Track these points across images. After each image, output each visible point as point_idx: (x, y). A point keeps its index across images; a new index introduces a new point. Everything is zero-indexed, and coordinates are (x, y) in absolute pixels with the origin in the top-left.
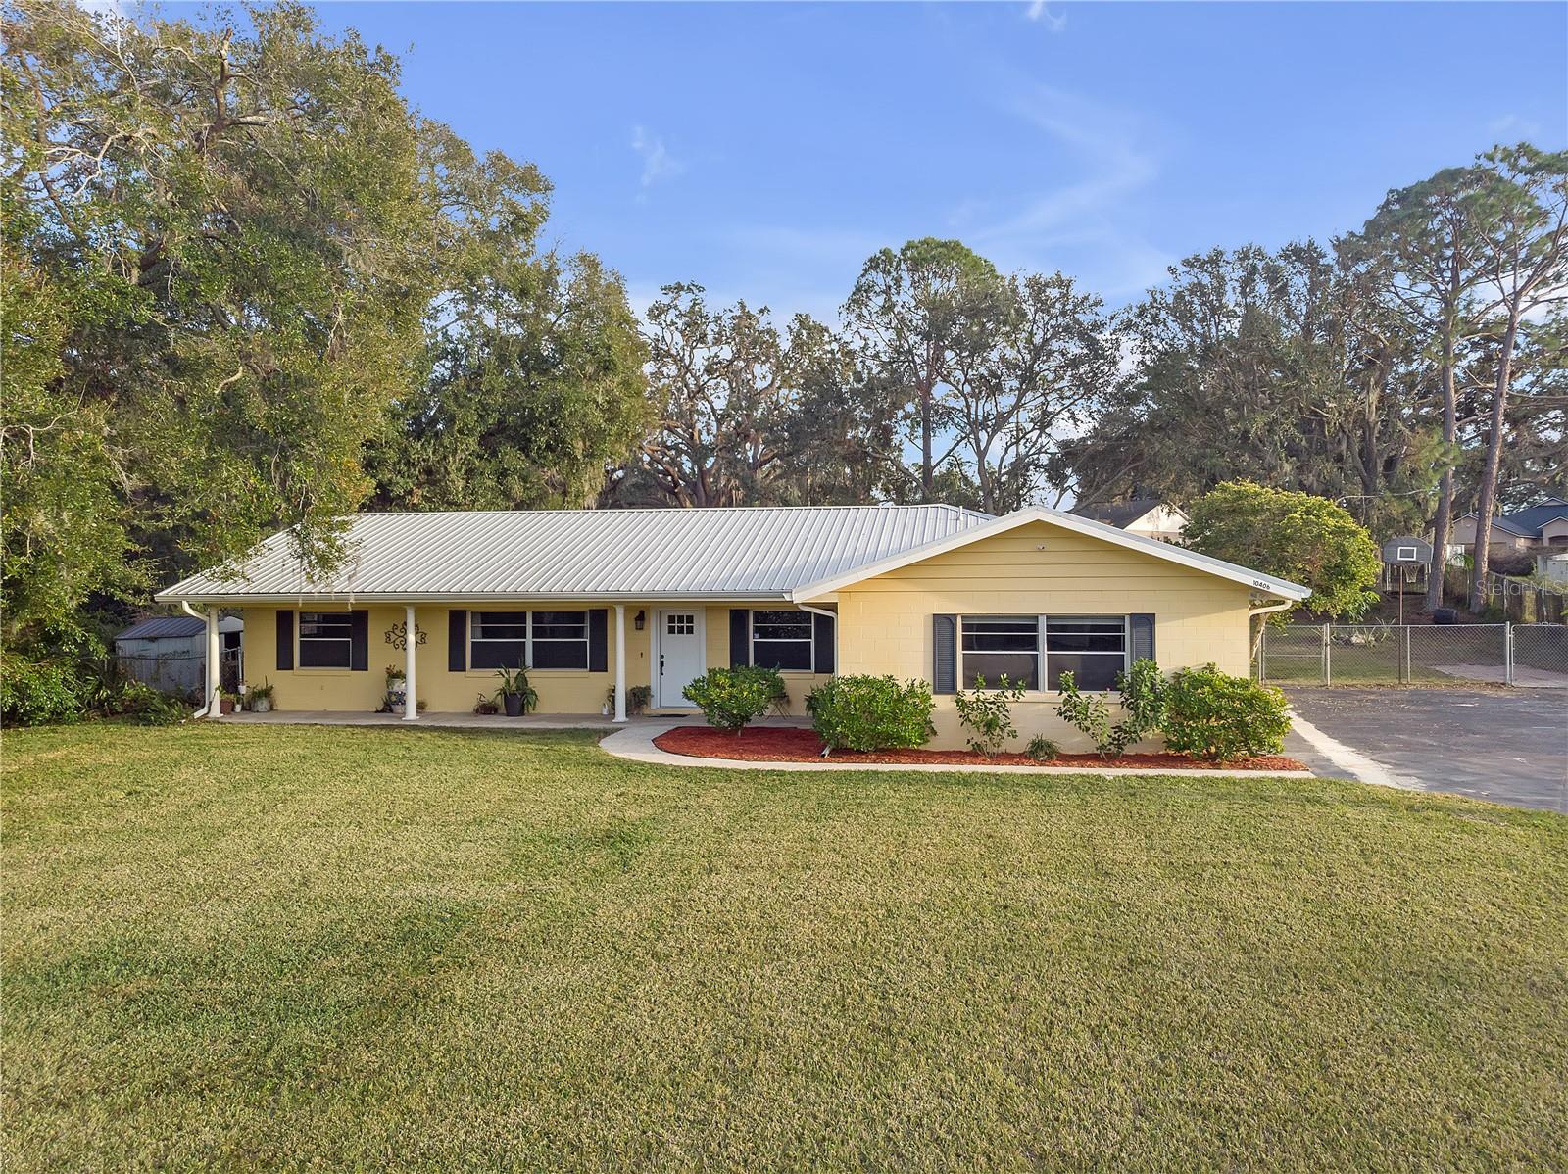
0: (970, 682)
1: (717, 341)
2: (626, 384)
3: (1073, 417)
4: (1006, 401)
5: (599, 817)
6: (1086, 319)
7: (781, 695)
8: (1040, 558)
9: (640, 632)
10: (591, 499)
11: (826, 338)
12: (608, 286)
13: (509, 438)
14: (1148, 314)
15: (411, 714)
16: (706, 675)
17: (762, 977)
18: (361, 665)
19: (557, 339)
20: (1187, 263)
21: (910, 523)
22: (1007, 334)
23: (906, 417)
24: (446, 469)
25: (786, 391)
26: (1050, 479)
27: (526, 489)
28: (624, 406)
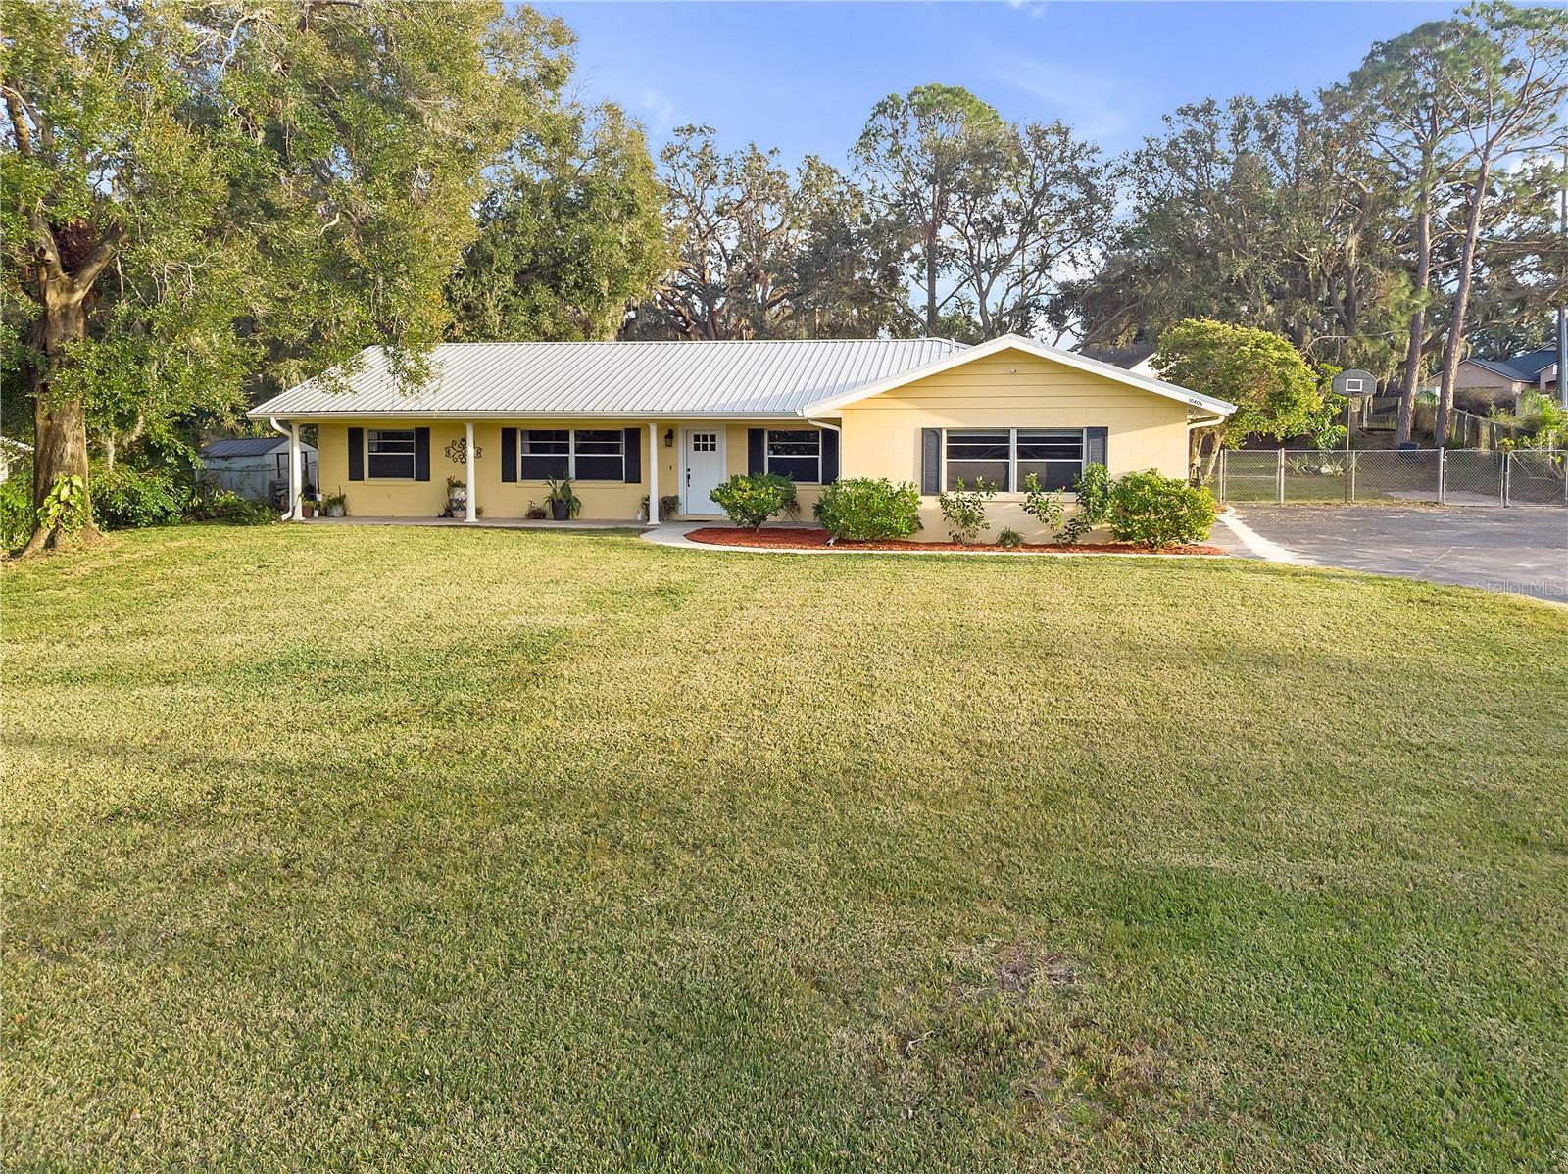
0: (952, 486)
1: (727, 183)
2: (647, 226)
3: (1073, 259)
4: (1008, 243)
5: (651, 580)
6: (1083, 165)
7: (791, 503)
8: (1013, 380)
9: (670, 449)
10: (612, 334)
11: (835, 179)
12: (631, 135)
13: (540, 277)
14: (1145, 162)
15: (472, 518)
16: (730, 482)
17: (784, 662)
18: (424, 475)
19: (584, 184)
20: (1183, 112)
21: (907, 354)
22: (1009, 179)
23: (912, 259)
24: (484, 305)
25: (795, 232)
26: (1050, 320)
27: (555, 324)
28: (647, 248)
